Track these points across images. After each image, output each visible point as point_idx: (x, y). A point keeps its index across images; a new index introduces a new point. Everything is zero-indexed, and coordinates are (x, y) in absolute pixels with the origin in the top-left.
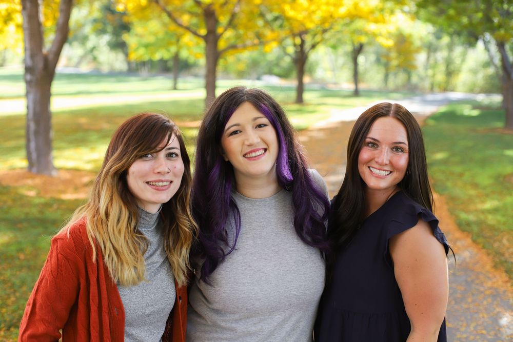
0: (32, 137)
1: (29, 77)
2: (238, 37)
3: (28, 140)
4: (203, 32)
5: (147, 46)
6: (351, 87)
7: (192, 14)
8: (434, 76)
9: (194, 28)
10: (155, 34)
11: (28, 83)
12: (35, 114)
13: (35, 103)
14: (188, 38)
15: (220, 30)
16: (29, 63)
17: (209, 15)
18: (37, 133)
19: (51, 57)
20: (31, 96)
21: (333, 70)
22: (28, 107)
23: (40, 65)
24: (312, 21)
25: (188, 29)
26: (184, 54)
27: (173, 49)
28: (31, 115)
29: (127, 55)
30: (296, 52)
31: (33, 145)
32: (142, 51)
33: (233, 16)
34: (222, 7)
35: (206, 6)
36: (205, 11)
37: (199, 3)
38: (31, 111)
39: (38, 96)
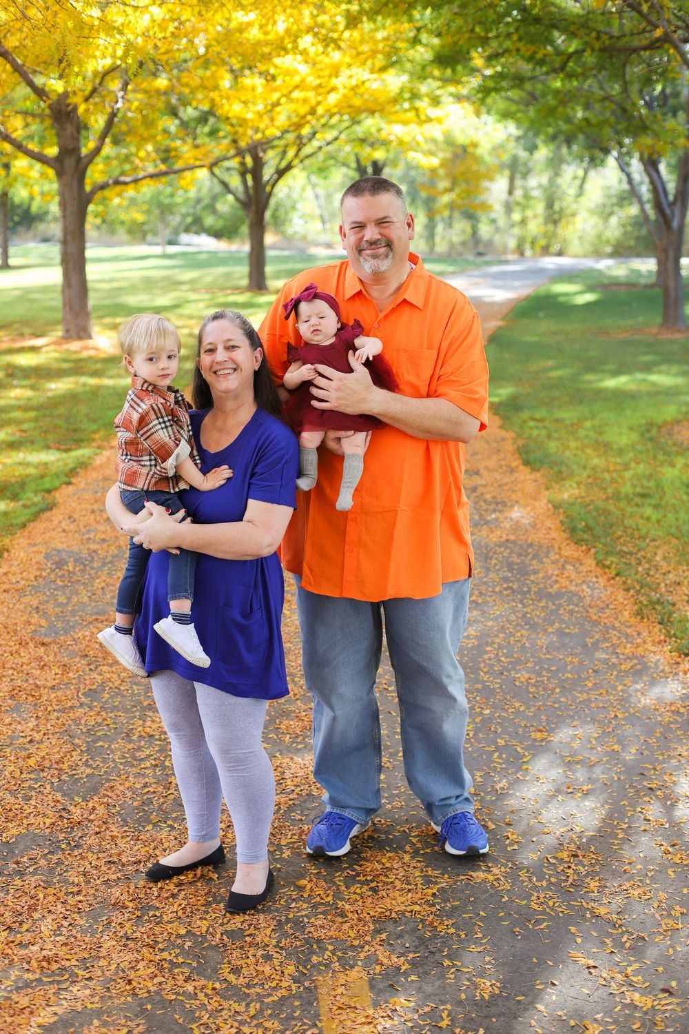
4: (52, 151)
7: (27, 115)
8: (524, 223)
9: (32, 146)
14: (23, 164)
15: (88, 149)
17: (64, 116)
24: (273, 123)
26: (20, 194)
30: (246, 189)
33: (113, 116)
34: (87, 100)
35: (54, 97)
36: (50, 107)
37: (40, 92)
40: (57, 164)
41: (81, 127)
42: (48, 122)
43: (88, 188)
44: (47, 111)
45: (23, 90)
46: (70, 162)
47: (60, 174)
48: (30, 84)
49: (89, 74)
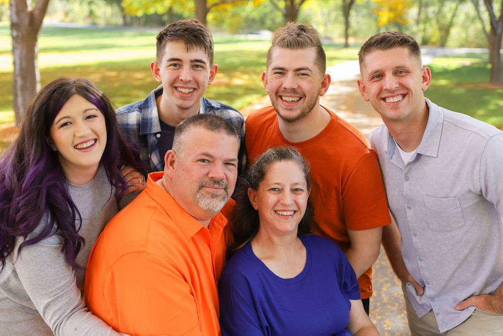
0: (19, 93)
1: (15, 33)
3: (16, 95)
5: (141, 1)
6: (342, 41)
8: (424, 30)
11: (15, 39)
12: (21, 69)
13: (21, 59)
16: (15, 19)
18: (23, 88)
19: (37, 13)
20: (18, 52)
21: (325, 25)
22: (14, 63)
23: (26, 21)
28: (18, 72)
29: (122, 9)
30: (286, 7)
31: (20, 100)
38: (18, 67)
39: (24, 52)
43: (208, 5)
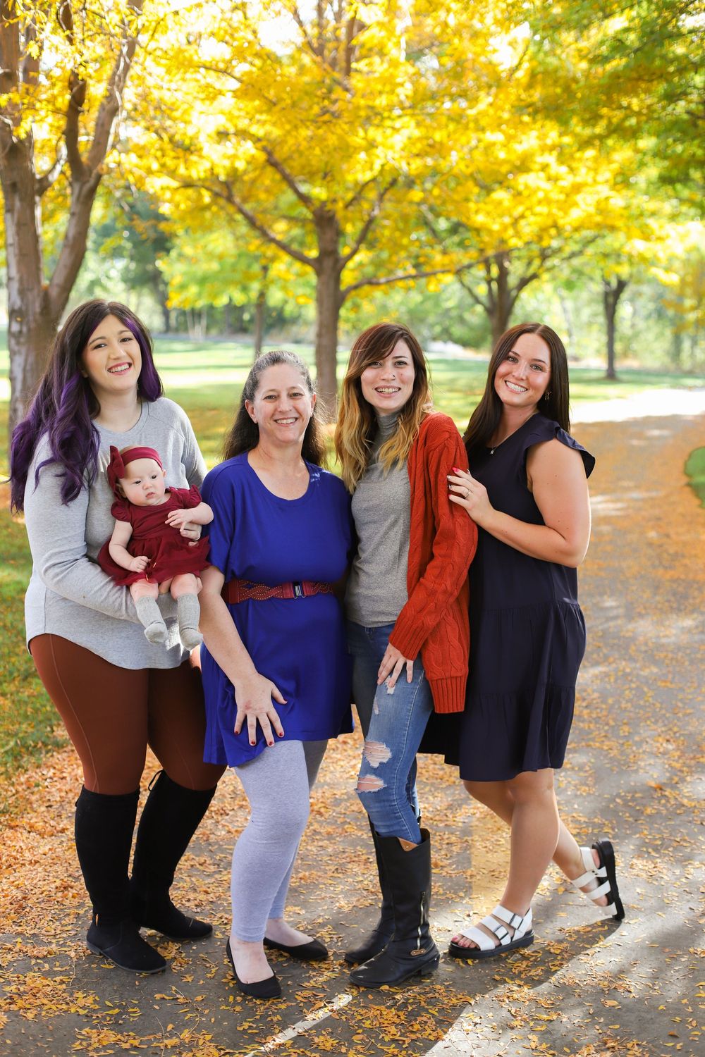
1: (15, 327)
2: (378, 264)
4: (313, 253)
5: (203, 281)
7: (291, 219)
9: (295, 247)
10: (220, 258)
14: (283, 266)
15: (345, 251)
16: (18, 303)
17: (325, 222)
19: (54, 293)
23: (37, 306)
24: (517, 234)
25: (284, 247)
26: (275, 297)
27: (255, 287)
29: (163, 299)
32: (193, 290)
33: (370, 223)
34: (347, 206)
35: (317, 204)
36: (314, 213)
37: (305, 199)
38: (19, 386)
39: (31, 359)
40: (317, 264)
41: (339, 233)
42: (310, 227)
43: (343, 287)
44: (310, 216)
45: (289, 196)
46: (328, 263)
47: (319, 273)
48: (296, 191)
49: (351, 185)
